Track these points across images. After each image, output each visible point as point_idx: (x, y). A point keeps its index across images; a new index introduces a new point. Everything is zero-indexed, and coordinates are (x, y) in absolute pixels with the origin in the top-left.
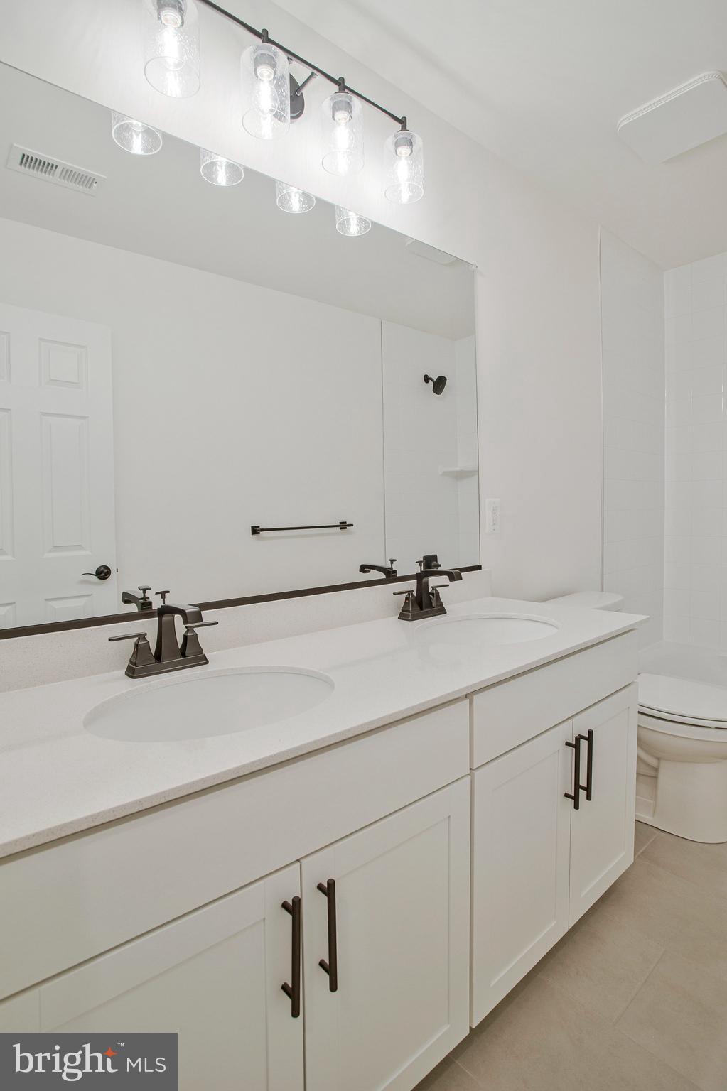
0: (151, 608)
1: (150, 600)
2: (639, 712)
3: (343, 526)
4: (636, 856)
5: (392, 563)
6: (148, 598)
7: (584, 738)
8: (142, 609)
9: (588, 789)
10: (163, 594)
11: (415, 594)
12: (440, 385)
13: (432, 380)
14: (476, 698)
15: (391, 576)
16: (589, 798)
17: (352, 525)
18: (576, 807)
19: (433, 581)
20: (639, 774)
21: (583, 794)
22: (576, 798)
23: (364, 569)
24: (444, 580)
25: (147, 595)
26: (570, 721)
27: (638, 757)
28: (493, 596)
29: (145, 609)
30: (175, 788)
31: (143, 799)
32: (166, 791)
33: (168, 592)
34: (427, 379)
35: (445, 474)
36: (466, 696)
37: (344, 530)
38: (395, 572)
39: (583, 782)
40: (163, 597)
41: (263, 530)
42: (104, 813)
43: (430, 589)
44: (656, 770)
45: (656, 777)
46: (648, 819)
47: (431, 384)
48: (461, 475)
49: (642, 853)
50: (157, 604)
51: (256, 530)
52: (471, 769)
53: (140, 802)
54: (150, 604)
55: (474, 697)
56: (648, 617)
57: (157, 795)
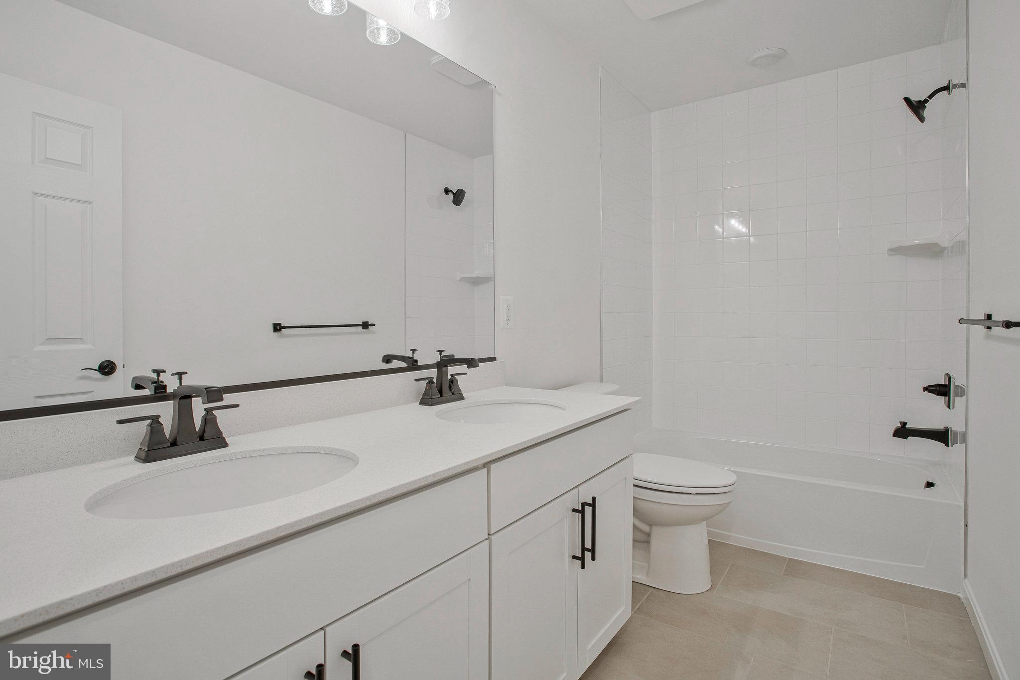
0: (165, 392)
1: (165, 383)
2: (634, 485)
3: (365, 325)
4: (633, 613)
5: (413, 353)
6: (162, 382)
7: (588, 504)
8: (156, 393)
9: (593, 550)
10: (180, 375)
11: (435, 380)
12: (458, 197)
13: (452, 192)
14: (493, 467)
15: (413, 365)
16: (593, 559)
17: (374, 325)
18: (583, 567)
19: (451, 370)
20: (634, 541)
21: (588, 555)
22: (582, 559)
23: (387, 359)
24: (463, 368)
25: (161, 378)
26: (577, 489)
27: (634, 525)
28: (507, 385)
29: (160, 393)
30: (194, 557)
31: (157, 569)
32: (183, 560)
33: (186, 373)
34: (447, 191)
35: (463, 279)
36: (484, 466)
37: (366, 330)
38: (416, 361)
39: (588, 545)
40: (180, 379)
41: (285, 327)
42: (112, 586)
43: (449, 377)
44: (649, 535)
45: (648, 542)
46: (642, 578)
47: (451, 196)
48: (477, 281)
49: (638, 608)
50: (172, 385)
51: (277, 328)
52: (489, 534)
53: (153, 572)
54: (165, 387)
55: (491, 466)
56: (640, 398)
57: (173, 565)
